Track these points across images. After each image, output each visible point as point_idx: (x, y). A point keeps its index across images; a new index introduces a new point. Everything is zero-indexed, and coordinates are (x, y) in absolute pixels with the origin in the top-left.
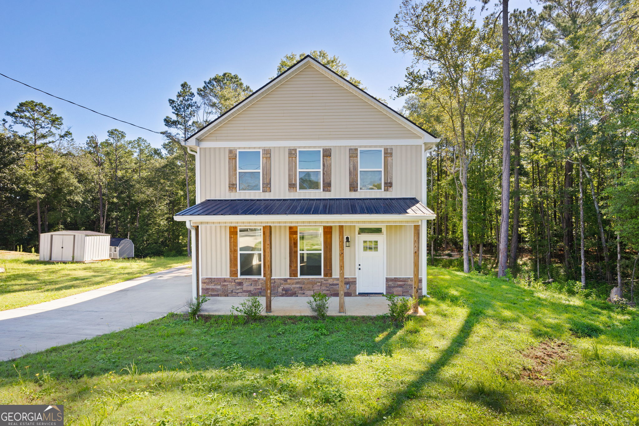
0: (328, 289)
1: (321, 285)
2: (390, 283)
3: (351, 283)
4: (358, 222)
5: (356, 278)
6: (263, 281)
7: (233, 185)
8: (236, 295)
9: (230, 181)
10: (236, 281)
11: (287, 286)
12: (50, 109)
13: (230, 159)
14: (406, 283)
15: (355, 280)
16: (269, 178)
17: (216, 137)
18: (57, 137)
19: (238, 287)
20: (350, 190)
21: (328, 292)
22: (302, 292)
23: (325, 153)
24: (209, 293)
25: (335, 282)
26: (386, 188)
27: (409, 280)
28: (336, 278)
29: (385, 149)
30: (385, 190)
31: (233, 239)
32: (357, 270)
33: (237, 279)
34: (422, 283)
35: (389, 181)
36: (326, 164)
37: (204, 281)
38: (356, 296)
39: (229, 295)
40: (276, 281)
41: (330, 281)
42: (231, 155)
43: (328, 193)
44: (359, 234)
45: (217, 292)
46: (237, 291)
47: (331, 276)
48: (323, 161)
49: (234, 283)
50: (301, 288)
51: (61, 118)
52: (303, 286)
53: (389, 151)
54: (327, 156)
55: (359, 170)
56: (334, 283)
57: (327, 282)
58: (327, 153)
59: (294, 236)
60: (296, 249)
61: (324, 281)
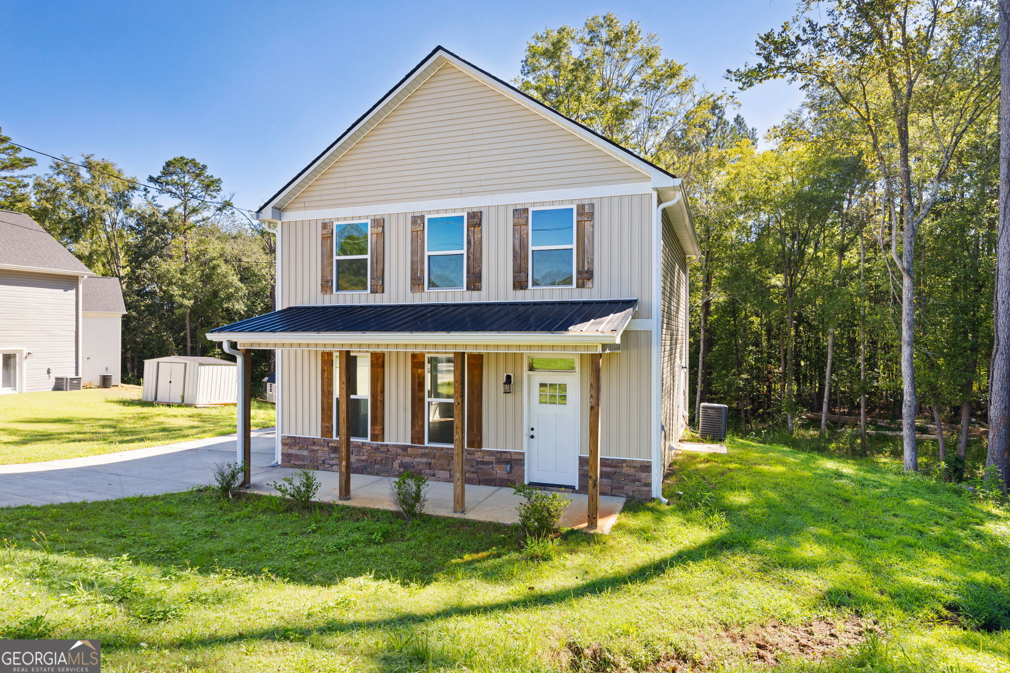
0: (473, 470)
2: (586, 468)
3: (514, 462)
4: (530, 347)
5: (523, 454)
6: (369, 448)
7: (327, 281)
8: (330, 469)
9: (323, 276)
10: (330, 444)
11: (407, 460)
12: (205, 167)
13: (323, 238)
14: (618, 470)
15: (521, 457)
16: (381, 269)
17: (305, 202)
18: (213, 210)
19: (333, 456)
20: (515, 288)
21: (474, 476)
22: (431, 472)
23: (471, 220)
24: (293, 462)
25: (487, 458)
26: (581, 281)
27: (624, 465)
28: (488, 451)
29: (578, 206)
30: (578, 287)
31: (326, 372)
32: (526, 438)
33: (331, 442)
34: (650, 472)
35: (586, 269)
36: (472, 240)
37: (284, 441)
38: (523, 487)
39: (320, 467)
40: (390, 449)
41: (478, 456)
42: (325, 232)
43: (475, 293)
44: (531, 370)
45: (303, 460)
46: (332, 462)
47: (480, 446)
48: (468, 235)
49: (327, 449)
50: (430, 464)
51: (219, 180)
52: (433, 461)
53: (587, 211)
54: (474, 226)
55: (531, 248)
56: (484, 459)
57: (472, 457)
58: (475, 219)
59: (420, 371)
60: (421, 394)
61: (468, 454)
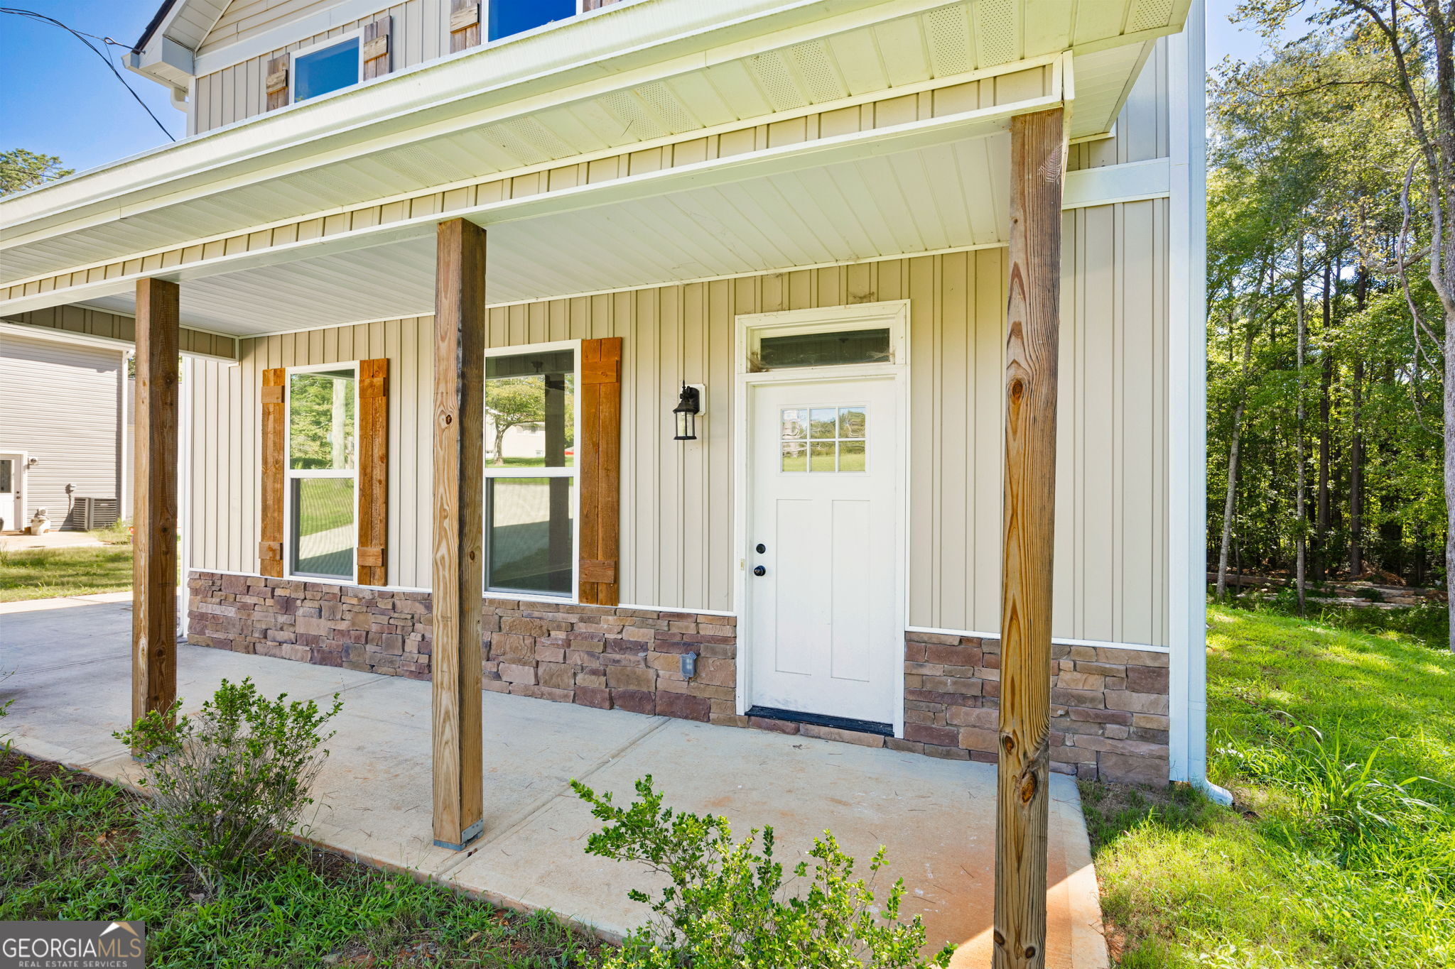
0: (595, 665)
1: (568, 643)
2: (933, 670)
3: (707, 646)
5: (732, 622)
6: (355, 601)
8: (276, 652)
10: (278, 592)
15: (727, 632)
17: (237, 23)
19: (281, 619)
21: (596, 683)
22: (491, 667)
24: (208, 633)
25: (633, 634)
27: (1066, 663)
28: (634, 613)
32: (740, 576)
33: (279, 585)
34: (1165, 690)
37: (194, 585)
38: (731, 721)
39: (258, 647)
40: (398, 603)
41: (608, 626)
44: (755, 369)
45: (227, 631)
46: (281, 636)
47: (614, 597)
49: (272, 602)
50: (489, 645)
52: (496, 638)
56: (625, 636)
57: (591, 628)
61: (582, 620)
